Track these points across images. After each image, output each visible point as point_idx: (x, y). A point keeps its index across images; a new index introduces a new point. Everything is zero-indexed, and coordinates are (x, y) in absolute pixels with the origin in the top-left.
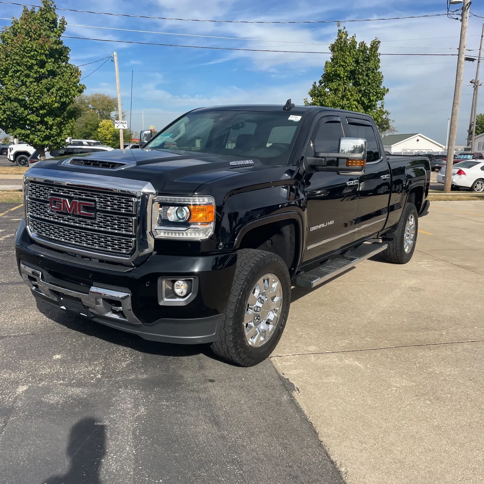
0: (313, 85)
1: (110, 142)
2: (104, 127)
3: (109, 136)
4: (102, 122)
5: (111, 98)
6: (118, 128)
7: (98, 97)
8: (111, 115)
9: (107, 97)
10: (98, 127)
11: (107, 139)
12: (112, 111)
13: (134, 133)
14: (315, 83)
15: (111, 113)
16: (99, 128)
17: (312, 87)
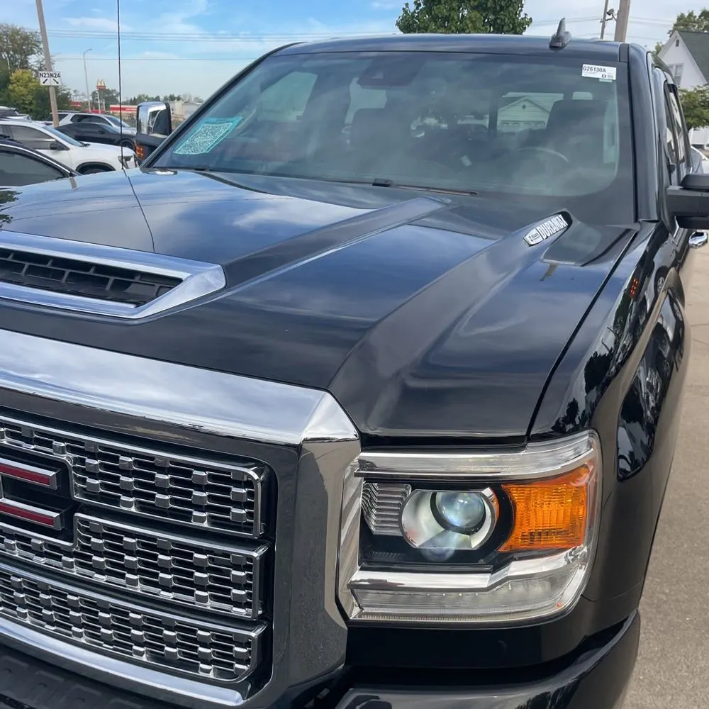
0: (404, 9)
1: (32, 107)
2: (18, 82)
3: (30, 97)
4: (14, 72)
5: (26, 31)
6: (47, 84)
7: (4, 30)
8: (29, 61)
9: (20, 29)
10: (8, 81)
11: (27, 102)
12: (31, 54)
13: (72, 92)
14: (407, 5)
15: (30, 57)
16: (10, 83)
17: (402, 13)
